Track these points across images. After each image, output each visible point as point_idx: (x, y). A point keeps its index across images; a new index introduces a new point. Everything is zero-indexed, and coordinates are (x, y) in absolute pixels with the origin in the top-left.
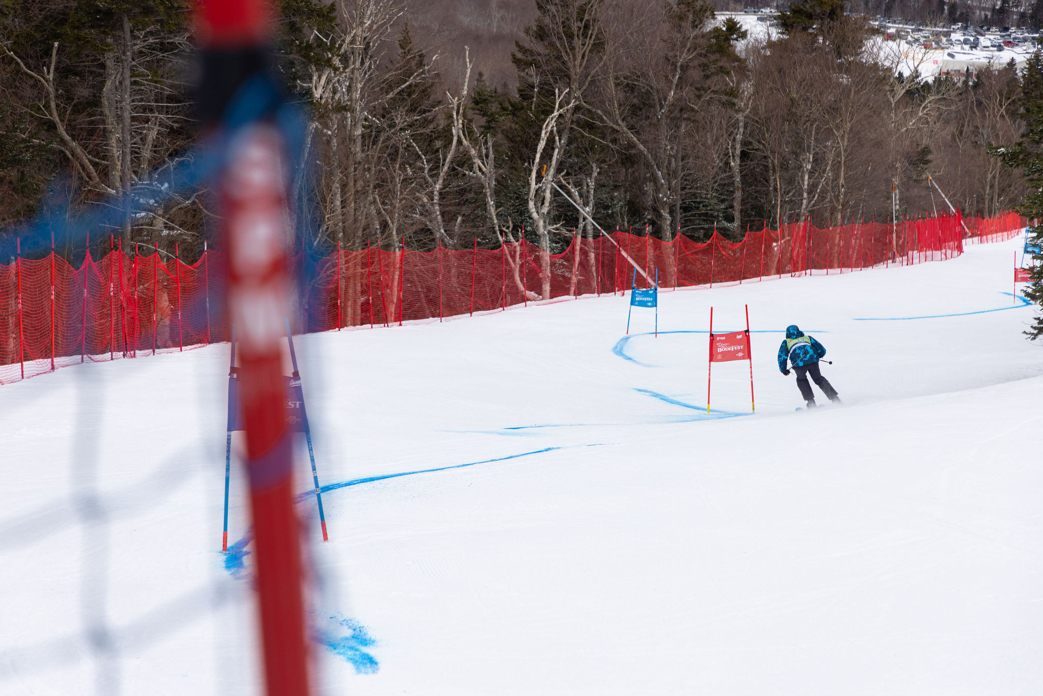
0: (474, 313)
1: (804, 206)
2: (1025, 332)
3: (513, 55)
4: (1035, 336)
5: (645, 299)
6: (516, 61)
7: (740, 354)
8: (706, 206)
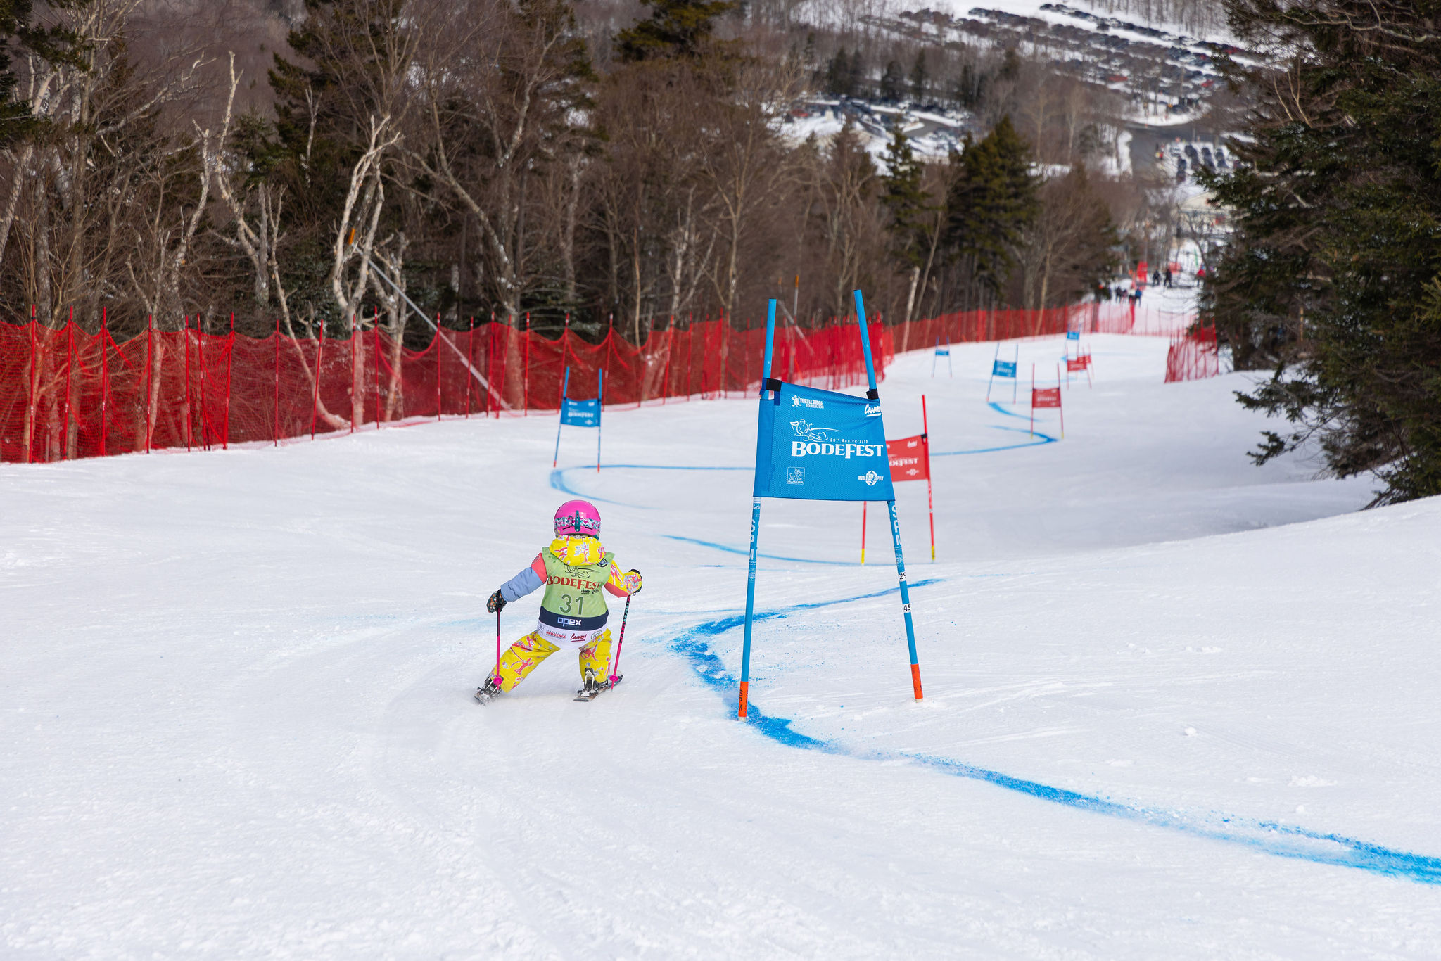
0: (317, 436)
1: (675, 305)
2: (1249, 453)
3: (271, 73)
4: (1261, 460)
5: (582, 415)
6: (274, 82)
7: (913, 472)
8: (557, 299)
